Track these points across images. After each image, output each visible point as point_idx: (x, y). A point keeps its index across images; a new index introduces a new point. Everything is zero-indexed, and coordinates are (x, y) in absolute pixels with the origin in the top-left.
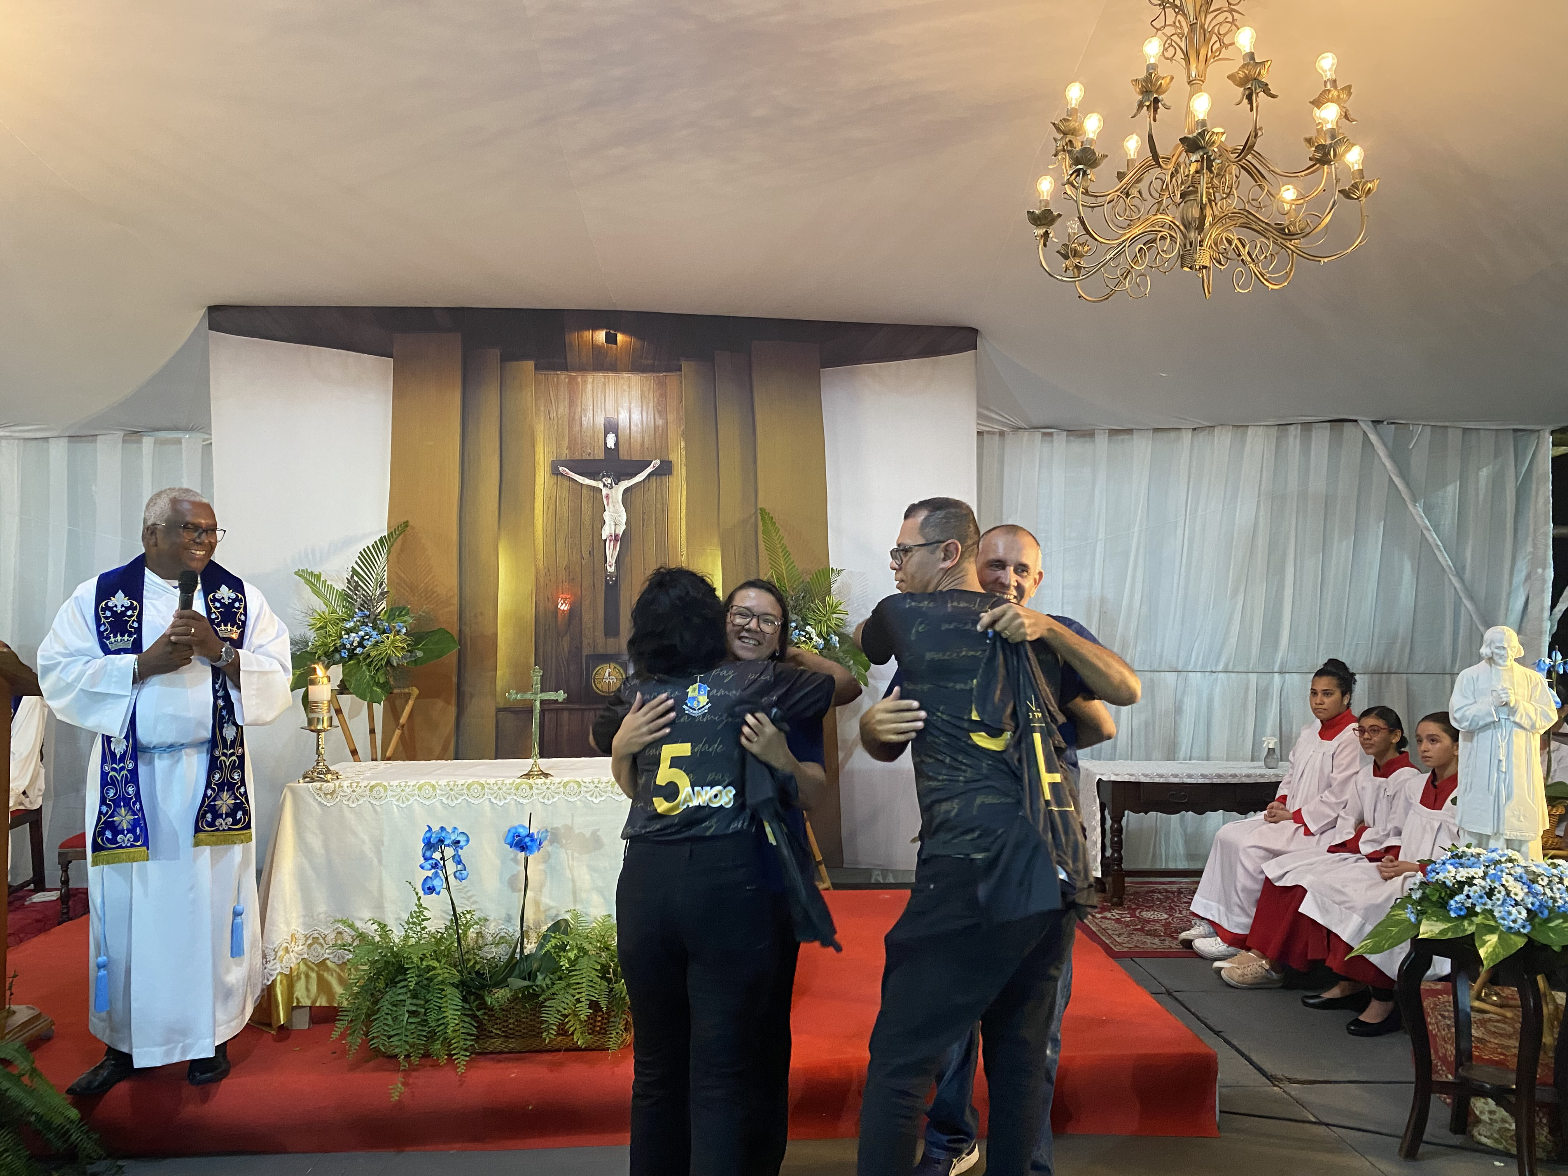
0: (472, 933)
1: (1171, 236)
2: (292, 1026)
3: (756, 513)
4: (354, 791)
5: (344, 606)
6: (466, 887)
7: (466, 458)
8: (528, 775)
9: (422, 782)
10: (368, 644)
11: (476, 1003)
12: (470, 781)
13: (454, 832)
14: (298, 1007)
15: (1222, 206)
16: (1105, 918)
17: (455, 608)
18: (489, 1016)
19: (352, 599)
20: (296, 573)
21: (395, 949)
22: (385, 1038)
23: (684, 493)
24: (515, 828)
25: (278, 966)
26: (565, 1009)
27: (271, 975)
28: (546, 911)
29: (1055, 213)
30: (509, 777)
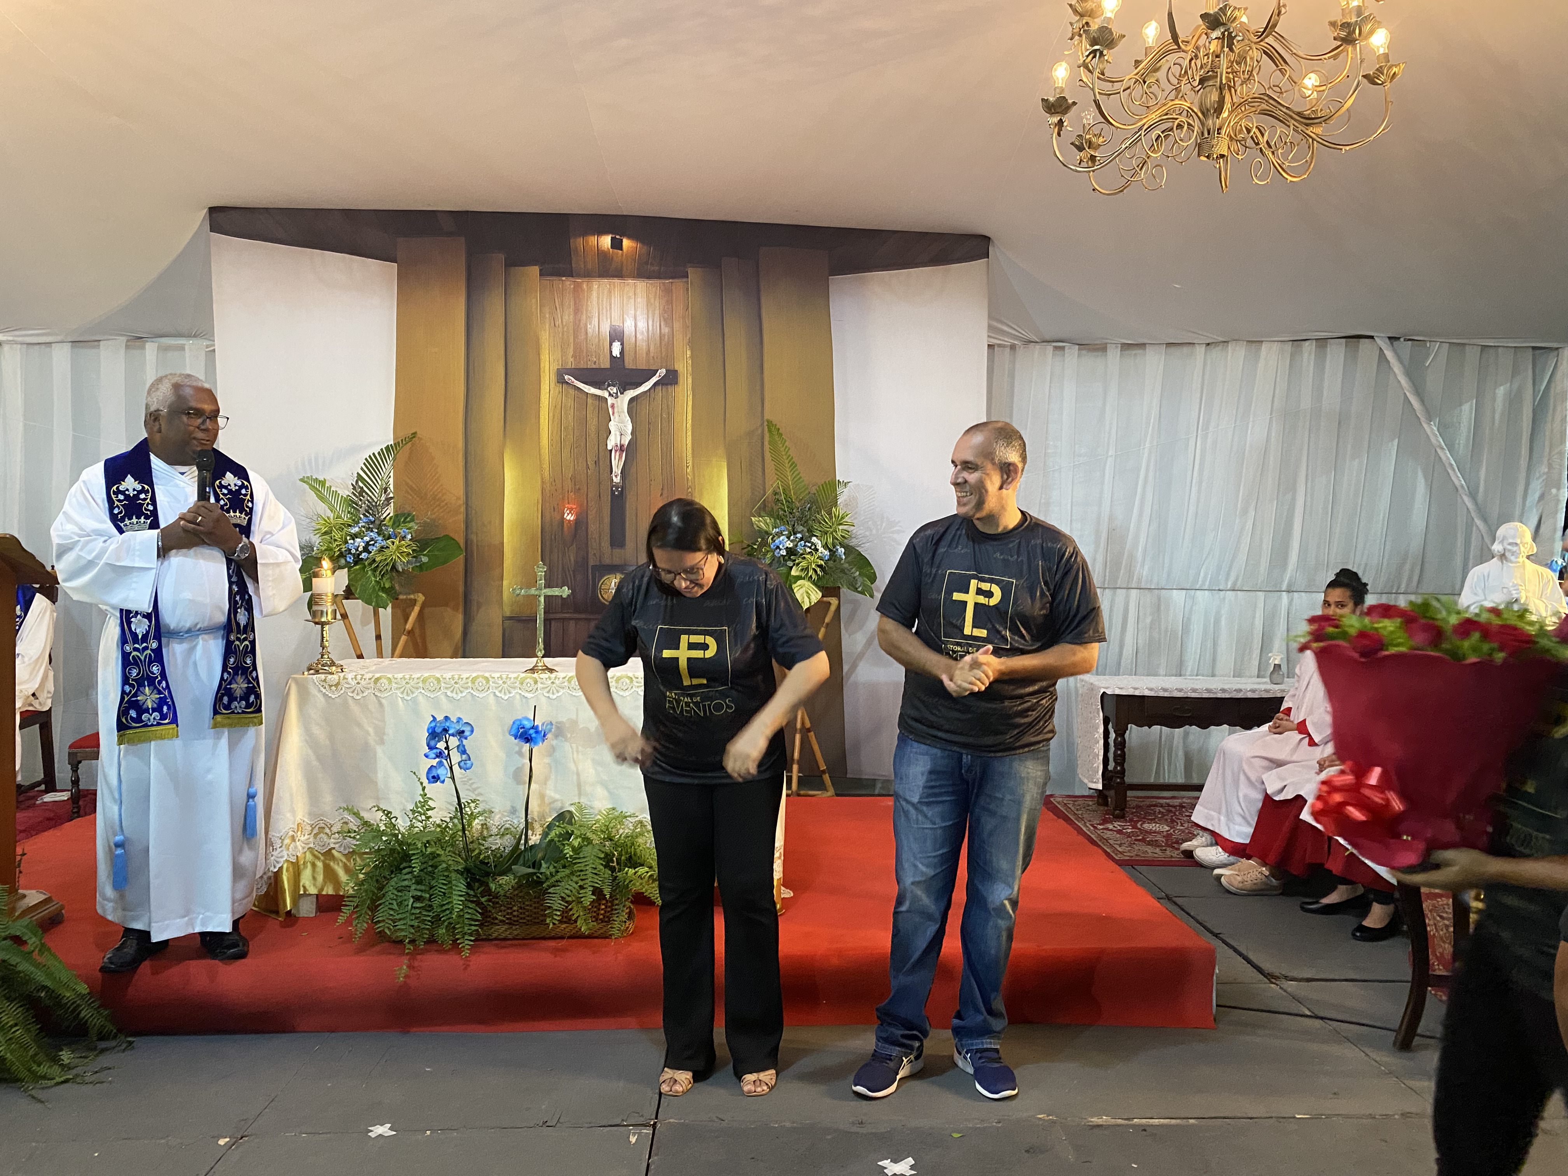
0: (477, 823)
1: (1189, 124)
2: (298, 911)
3: (762, 424)
4: (358, 683)
5: (349, 512)
6: (470, 779)
7: (471, 367)
8: (533, 670)
9: (426, 675)
10: (373, 549)
11: (480, 890)
12: (474, 675)
13: (458, 722)
14: (306, 895)
15: (1243, 91)
16: (1107, 829)
17: (462, 517)
18: (493, 903)
19: (357, 505)
20: (302, 480)
21: (400, 836)
22: (390, 922)
23: (690, 403)
24: (520, 720)
25: (285, 853)
26: (569, 896)
27: (278, 862)
28: (550, 804)
29: (1070, 101)
30: (513, 672)
